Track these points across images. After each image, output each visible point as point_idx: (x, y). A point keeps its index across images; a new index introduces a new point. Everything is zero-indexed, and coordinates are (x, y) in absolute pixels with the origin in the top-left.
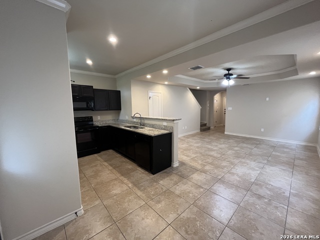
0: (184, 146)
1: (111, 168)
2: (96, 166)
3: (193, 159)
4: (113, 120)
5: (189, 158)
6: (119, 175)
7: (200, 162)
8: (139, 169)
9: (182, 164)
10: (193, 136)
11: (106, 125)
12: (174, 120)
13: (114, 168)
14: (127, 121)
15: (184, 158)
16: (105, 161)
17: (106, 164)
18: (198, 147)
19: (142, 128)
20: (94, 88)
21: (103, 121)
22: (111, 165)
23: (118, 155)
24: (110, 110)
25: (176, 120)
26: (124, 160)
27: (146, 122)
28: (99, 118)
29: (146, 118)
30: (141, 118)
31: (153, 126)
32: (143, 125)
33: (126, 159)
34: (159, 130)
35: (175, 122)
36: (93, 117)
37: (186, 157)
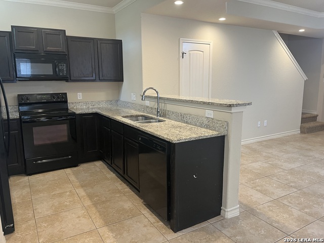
0: (256, 165)
1: (88, 203)
2: (60, 195)
3: (277, 202)
4: (107, 101)
5: (268, 199)
6: (99, 222)
7: (296, 212)
8: (146, 212)
9: (249, 211)
10: (282, 142)
11: (90, 111)
12: (230, 106)
13: (95, 204)
14: (133, 105)
15: (255, 197)
16: (82, 186)
17: (82, 192)
18: (292, 172)
19: (160, 121)
20: (67, 34)
21: (86, 103)
22: (90, 196)
23: (112, 175)
24: (101, 80)
25: (238, 105)
26: (120, 188)
27: (170, 107)
28: (80, 96)
29: (168, 99)
30: (158, 99)
31: (182, 118)
32: (162, 114)
33: (125, 186)
34: (195, 129)
35: (234, 110)
36: (68, 95)
37: (259, 195)
